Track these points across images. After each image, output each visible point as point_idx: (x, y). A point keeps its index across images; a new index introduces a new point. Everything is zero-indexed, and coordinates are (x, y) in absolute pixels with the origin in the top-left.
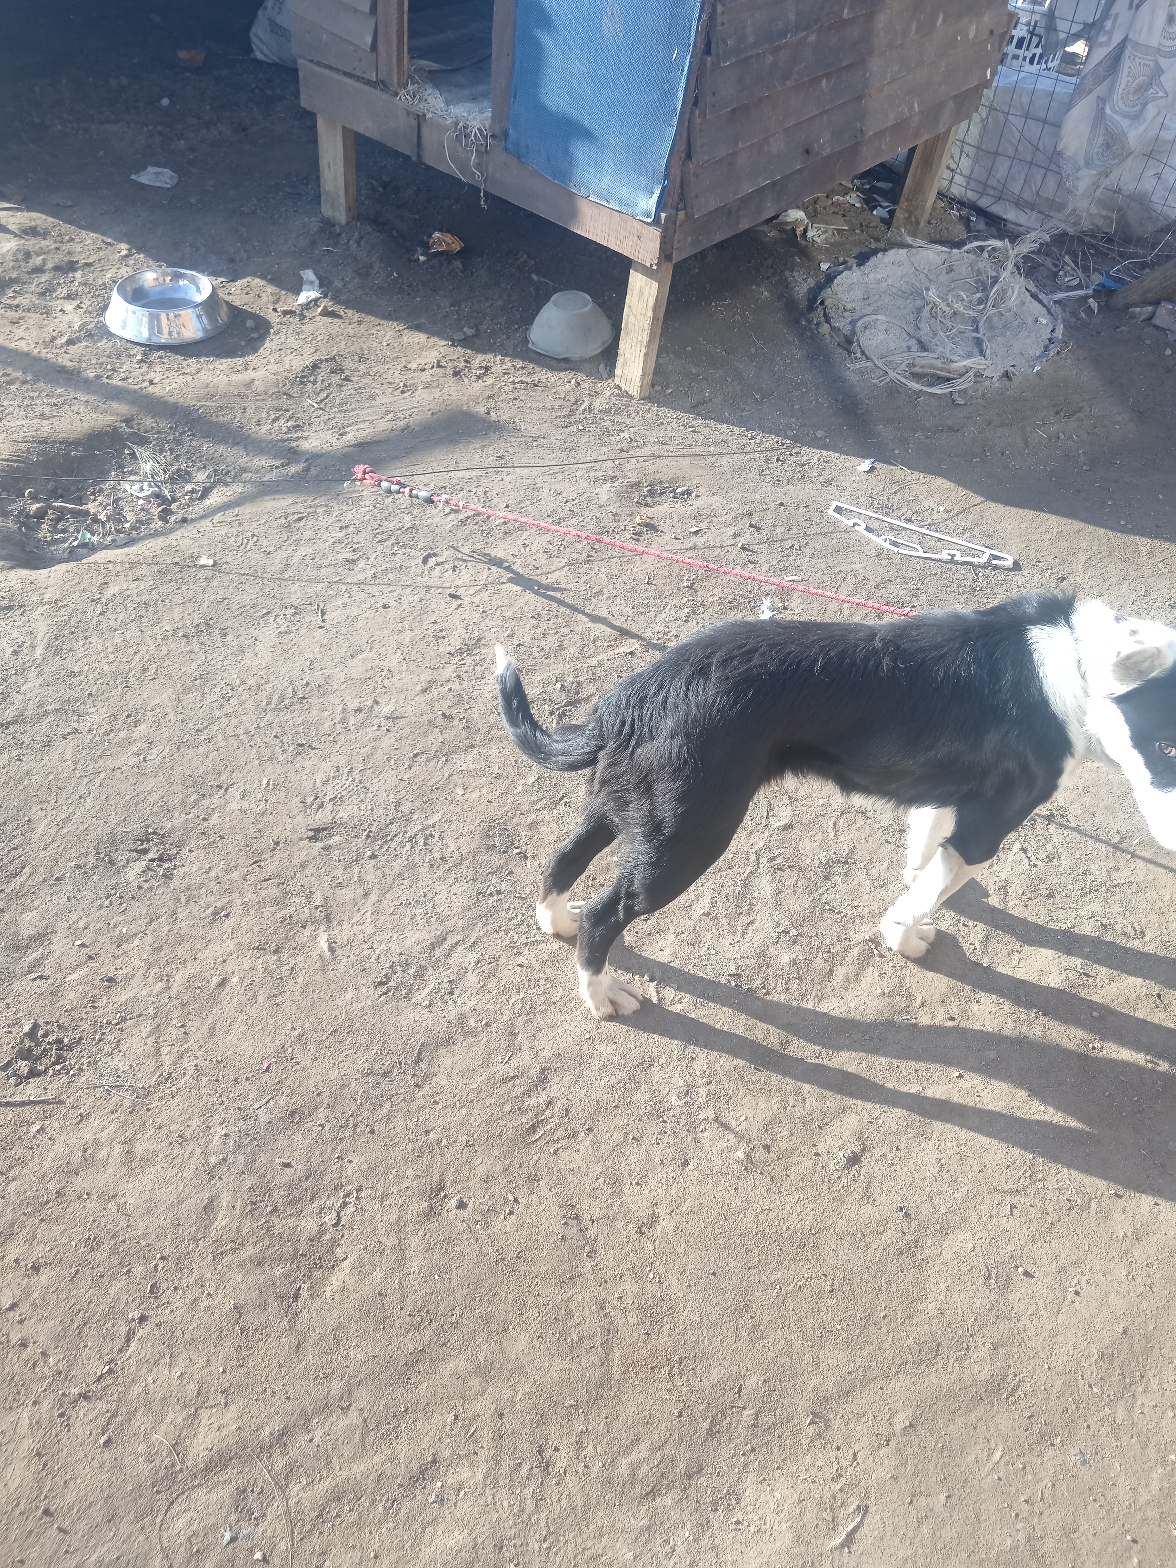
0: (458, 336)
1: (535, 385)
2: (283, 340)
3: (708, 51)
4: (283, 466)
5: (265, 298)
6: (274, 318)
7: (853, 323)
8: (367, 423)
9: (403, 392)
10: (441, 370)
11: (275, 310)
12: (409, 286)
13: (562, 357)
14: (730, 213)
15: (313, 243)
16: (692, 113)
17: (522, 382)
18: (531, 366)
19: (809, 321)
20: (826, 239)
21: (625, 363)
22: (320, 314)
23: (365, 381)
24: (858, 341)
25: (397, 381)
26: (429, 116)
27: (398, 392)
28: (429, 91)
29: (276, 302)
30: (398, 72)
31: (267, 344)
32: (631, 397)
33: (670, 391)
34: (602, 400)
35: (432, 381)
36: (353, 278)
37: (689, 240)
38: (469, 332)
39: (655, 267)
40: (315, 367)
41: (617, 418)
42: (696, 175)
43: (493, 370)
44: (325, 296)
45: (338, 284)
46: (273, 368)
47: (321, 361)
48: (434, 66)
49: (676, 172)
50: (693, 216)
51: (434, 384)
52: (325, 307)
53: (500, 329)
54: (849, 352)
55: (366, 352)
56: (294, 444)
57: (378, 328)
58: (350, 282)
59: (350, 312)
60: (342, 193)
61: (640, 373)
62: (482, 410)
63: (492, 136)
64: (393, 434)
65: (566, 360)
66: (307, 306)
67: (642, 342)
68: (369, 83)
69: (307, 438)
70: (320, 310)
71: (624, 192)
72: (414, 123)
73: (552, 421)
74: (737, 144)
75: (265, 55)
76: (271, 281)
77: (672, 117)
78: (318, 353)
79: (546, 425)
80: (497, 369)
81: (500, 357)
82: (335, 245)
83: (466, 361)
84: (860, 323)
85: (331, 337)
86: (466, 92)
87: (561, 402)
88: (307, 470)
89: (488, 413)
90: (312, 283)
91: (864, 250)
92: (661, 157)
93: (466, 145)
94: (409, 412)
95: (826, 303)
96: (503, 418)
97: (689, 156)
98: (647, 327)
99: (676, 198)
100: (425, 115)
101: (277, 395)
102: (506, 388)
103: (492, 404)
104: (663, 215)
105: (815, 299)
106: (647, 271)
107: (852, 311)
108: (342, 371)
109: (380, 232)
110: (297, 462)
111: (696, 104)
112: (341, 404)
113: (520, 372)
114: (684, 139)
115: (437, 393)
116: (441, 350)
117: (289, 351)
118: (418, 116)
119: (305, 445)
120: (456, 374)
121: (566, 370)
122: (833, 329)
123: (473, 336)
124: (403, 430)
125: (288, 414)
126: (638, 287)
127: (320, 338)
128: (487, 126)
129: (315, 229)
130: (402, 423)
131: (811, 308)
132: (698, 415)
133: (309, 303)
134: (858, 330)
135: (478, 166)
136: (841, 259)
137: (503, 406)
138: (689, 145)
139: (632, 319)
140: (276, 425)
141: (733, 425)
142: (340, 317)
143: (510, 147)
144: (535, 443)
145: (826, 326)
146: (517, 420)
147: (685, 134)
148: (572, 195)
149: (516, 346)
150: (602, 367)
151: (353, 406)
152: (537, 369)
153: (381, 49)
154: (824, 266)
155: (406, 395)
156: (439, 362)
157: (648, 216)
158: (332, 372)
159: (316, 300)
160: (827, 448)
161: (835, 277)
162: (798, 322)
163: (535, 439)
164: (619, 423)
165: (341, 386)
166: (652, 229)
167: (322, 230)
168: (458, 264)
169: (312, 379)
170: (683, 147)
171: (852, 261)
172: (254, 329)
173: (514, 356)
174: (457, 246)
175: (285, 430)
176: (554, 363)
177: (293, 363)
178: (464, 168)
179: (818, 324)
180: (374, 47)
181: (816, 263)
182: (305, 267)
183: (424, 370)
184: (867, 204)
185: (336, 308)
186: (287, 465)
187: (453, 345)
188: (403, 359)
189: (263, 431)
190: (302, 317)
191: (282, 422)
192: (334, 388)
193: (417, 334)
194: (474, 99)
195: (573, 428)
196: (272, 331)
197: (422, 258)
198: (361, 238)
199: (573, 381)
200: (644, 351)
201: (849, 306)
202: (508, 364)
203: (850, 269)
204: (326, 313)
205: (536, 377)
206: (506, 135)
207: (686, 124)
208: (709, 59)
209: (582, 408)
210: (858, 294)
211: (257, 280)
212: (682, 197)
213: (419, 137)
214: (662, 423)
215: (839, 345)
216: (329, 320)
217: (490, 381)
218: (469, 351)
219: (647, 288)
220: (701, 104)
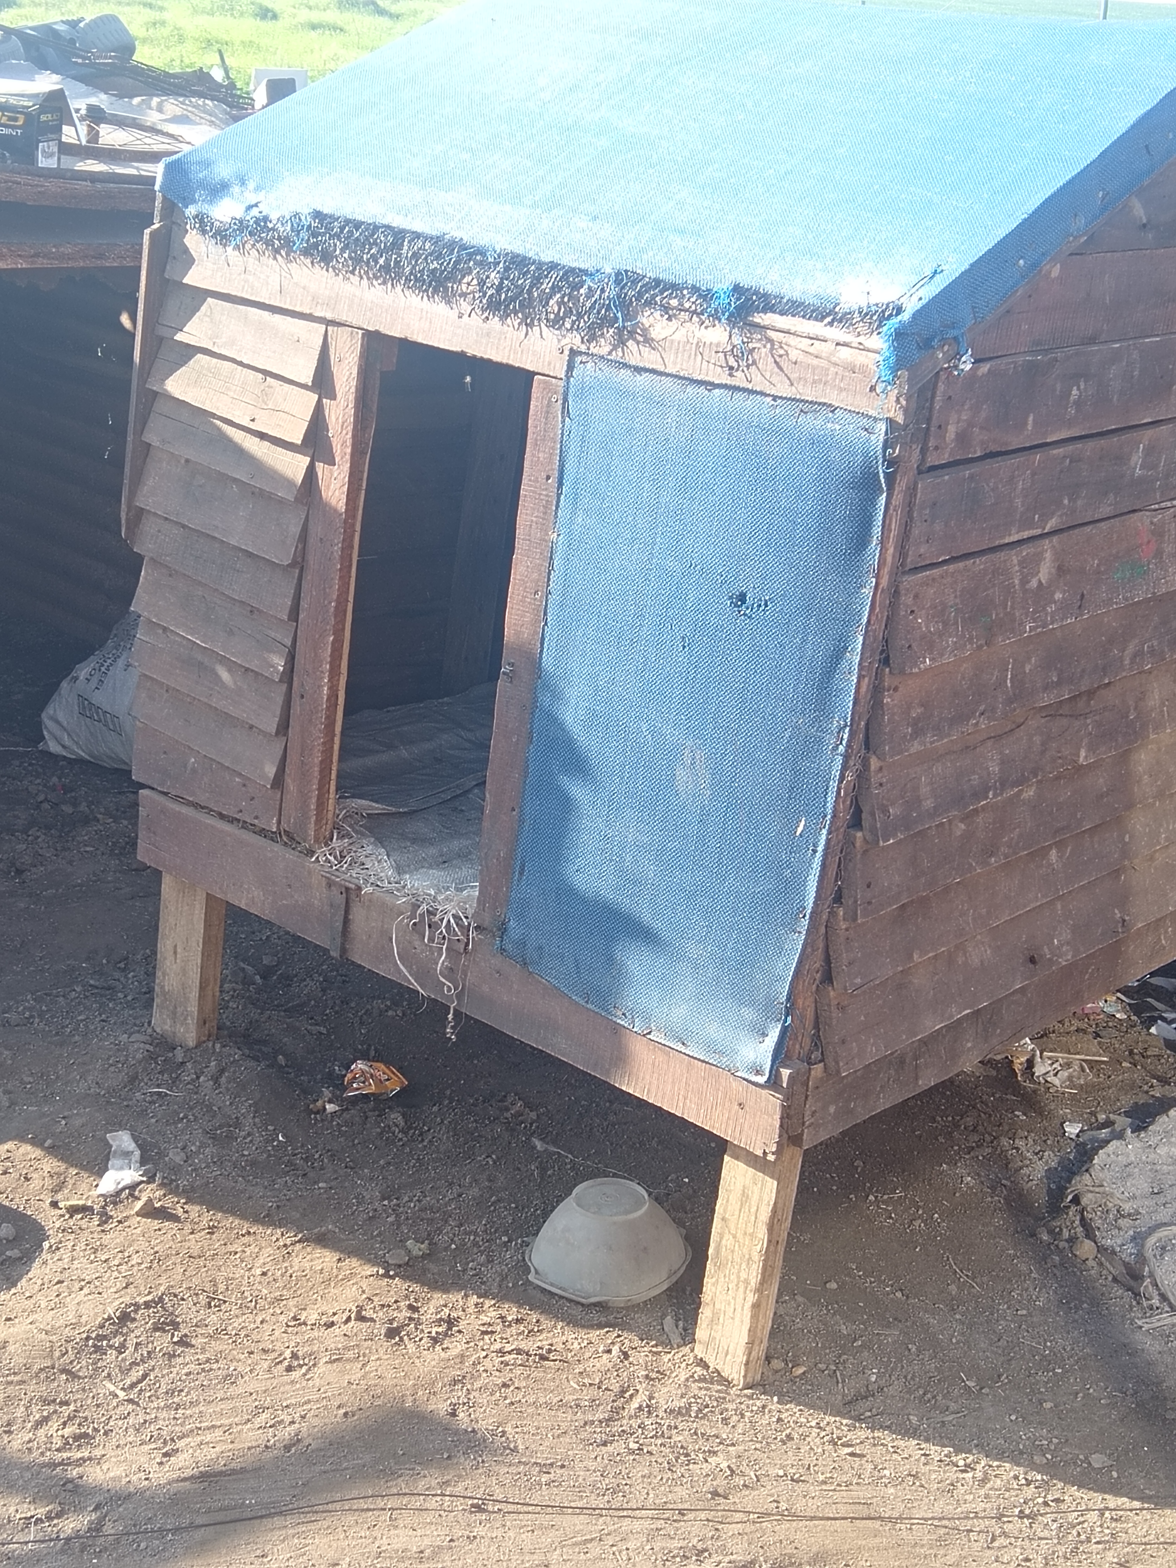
0: (397, 1257)
1: (543, 1358)
2: (65, 1263)
3: (856, 822)
4: (49, 1518)
5: (36, 1183)
6: (51, 1220)
7: (1139, 1239)
8: (218, 1432)
9: (289, 1369)
10: (364, 1325)
11: (55, 1205)
12: (306, 1160)
13: (593, 1300)
14: (902, 1062)
15: (133, 1079)
16: (832, 914)
17: (519, 1351)
18: (534, 1316)
19: (1055, 1234)
20: (1070, 1078)
21: (714, 1320)
22: (141, 1214)
23: (217, 1346)
24: (1151, 1275)
25: (279, 1346)
26: (367, 889)
27: (281, 1367)
28: (369, 849)
29: (56, 1190)
30: (318, 821)
31: (36, 1270)
32: (727, 1383)
33: (800, 1370)
34: (672, 1388)
35: (347, 1348)
36: (203, 1145)
37: (832, 1109)
38: (417, 1248)
39: (771, 1158)
40: (125, 1318)
41: (704, 1426)
42: (841, 1008)
43: (462, 1325)
44: (151, 1180)
45: (176, 1156)
46: (44, 1318)
47: (137, 1306)
48: (377, 807)
49: (806, 1004)
50: (838, 1072)
51: (350, 1354)
52: (150, 1200)
53: (475, 1244)
54: (1137, 1294)
55: (222, 1287)
56: (75, 1473)
57: (246, 1239)
58: (198, 1153)
59: (194, 1210)
60: (194, 994)
61: (745, 1338)
62: (441, 1407)
63: (477, 928)
64: (269, 1455)
65: (601, 1306)
66: (115, 1198)
67: (747, 1282)
68: (263, 833)
69: (99, 1461)
70: (139, 1205)
71: (714, 1031)
72: (340, 900)
73: (577, 1432)
74: (910, 957)
75: (64, 747)
76: (52, 1151)
77: (797, 919)
78: (131, 1290)
79: (566, 1439)
80: (470, 1323)
81: (474, 1299)
82: (174, 1082)
83: (412, 1308)
84: (1152, 1241)
85: (158, 1258)
86: (433, 851)
87: (594, 1392)
88: (96, 1529)
89: (454, 1414)
90: (127, 1154)
91: (1142, 1099)
92: (780, 978)
93: (431, 940)
94: (300, 1411)
95: (1084, 1201)
96: (482, 1425)
97: (828, 978)
98: (756, 1257)
99: (807, 1042)
100: (359, 889)
101: (48, 1373)
102: (487, 1363)
103: (460, 1394)
104: (785, 1073)
105: (1061, 1191)
106: (757, 1162)
107: (1134, 1216)
108: (176, 1326)
109: (256, 1059)
110: (79, 1509)
111: (838, 899)
112: (170, 1393)
113: (514, 1330)
114: (820, 953)
115: (355, 1372)
116: (364, 1284)
117: (77, 1286)
118: (347, 889)
119: (95, 1475)
120: (391, 1333)
121: (600, 1326)
122: (1101, 1249)
123: (424, 1257)
124: (287, 1448)
125: (66, 1411)
126: (739, 1187)
127: (135, 1259)
128: (470, 912)
129: (139, 1056)
130: (286, 1433)
131: (1055, 1207)
132: (860, 1420)
133: (118, 1193)
134: (1149, 1253)
135: (450, 972)
136: (1102, 1117)
137: (483, 1399)
138: (828, 960)
139: (728, 1241)
140: (41, 1432)
141: (927, 1440)
142: (175, 1218)
143: (509, 947)
144: (545, 1478)
145: (1088, 1244)
146: (509, 1429)
147: (821, 945)
148: (617, 1030)
149: (504, 1278)
150: (669, 1321)
151: (194, 1395)
152: (546, 1323)
153: (291, 784)
154: (1072, 1129)
155: (296, 1374)
156: (360, 1308)
157: (758, 1073)
158: (156, 1329)
159: (133, 1187)
160: (1115, 1489)
161: (1095, 1151)
162: (1033, 1235)
163: (545, 1468)
164: (706, 1437)
165: (172, 1356)
166: (765, 1092)
167: (152, 1057)
168: (396, 1117)
169: (117, 1341)
170: (818, 963)
171: (1122, 1121)
172: (12, 1242)
173: (503, 1296)
174: (395, 1084)
175: (58, 1443)
176: (576, 1311)
177: (83, 1309)
178: (424, 974)
179: (1072, 1240)
180: (278, 782)
181: (1057, 1122)
182: (118, 1125)
183: (332, 1324)
184: (1138, 1013)
185: (169, 1202)
186: (59, 1516)
187: (386, 1275)
188: (291, 1303)
189: (16, 1444)
190: (105, 1218)
191: (54, 1425)
192: (158, 1361)
193: (318, 1252)
194: (444, 862)
195: (618, 1447)
196: (46, 1245)
197: (330, 1107)
198: (222, 1071)
199: (615, 1350)
200: (751, 1298)
201: (1127, 1207)
202: (491, 1315)
203: (1120, 1136)
204: (151, 1212)
205: (543, 1341)
206: (503, 929)
207: (823, 930)
208: (859, 834)
209: (635, 1404)
210: (1140, 1184)
211: (27, 1148)
212: (817, 1041)
213: (346, 921)
214: (789, 1437)
215: (1115, 1280)
216: (156, 1225)
217: (456, 1346)
218: (416, 1287)
219: (756, 1189)
220: (848, 901)
